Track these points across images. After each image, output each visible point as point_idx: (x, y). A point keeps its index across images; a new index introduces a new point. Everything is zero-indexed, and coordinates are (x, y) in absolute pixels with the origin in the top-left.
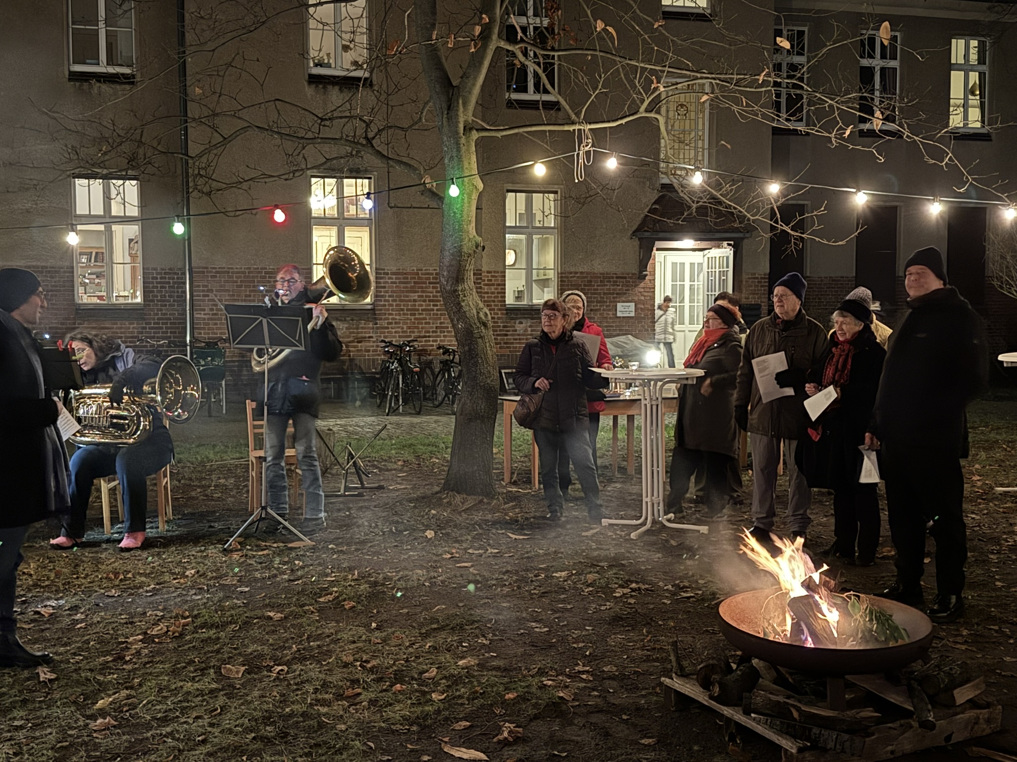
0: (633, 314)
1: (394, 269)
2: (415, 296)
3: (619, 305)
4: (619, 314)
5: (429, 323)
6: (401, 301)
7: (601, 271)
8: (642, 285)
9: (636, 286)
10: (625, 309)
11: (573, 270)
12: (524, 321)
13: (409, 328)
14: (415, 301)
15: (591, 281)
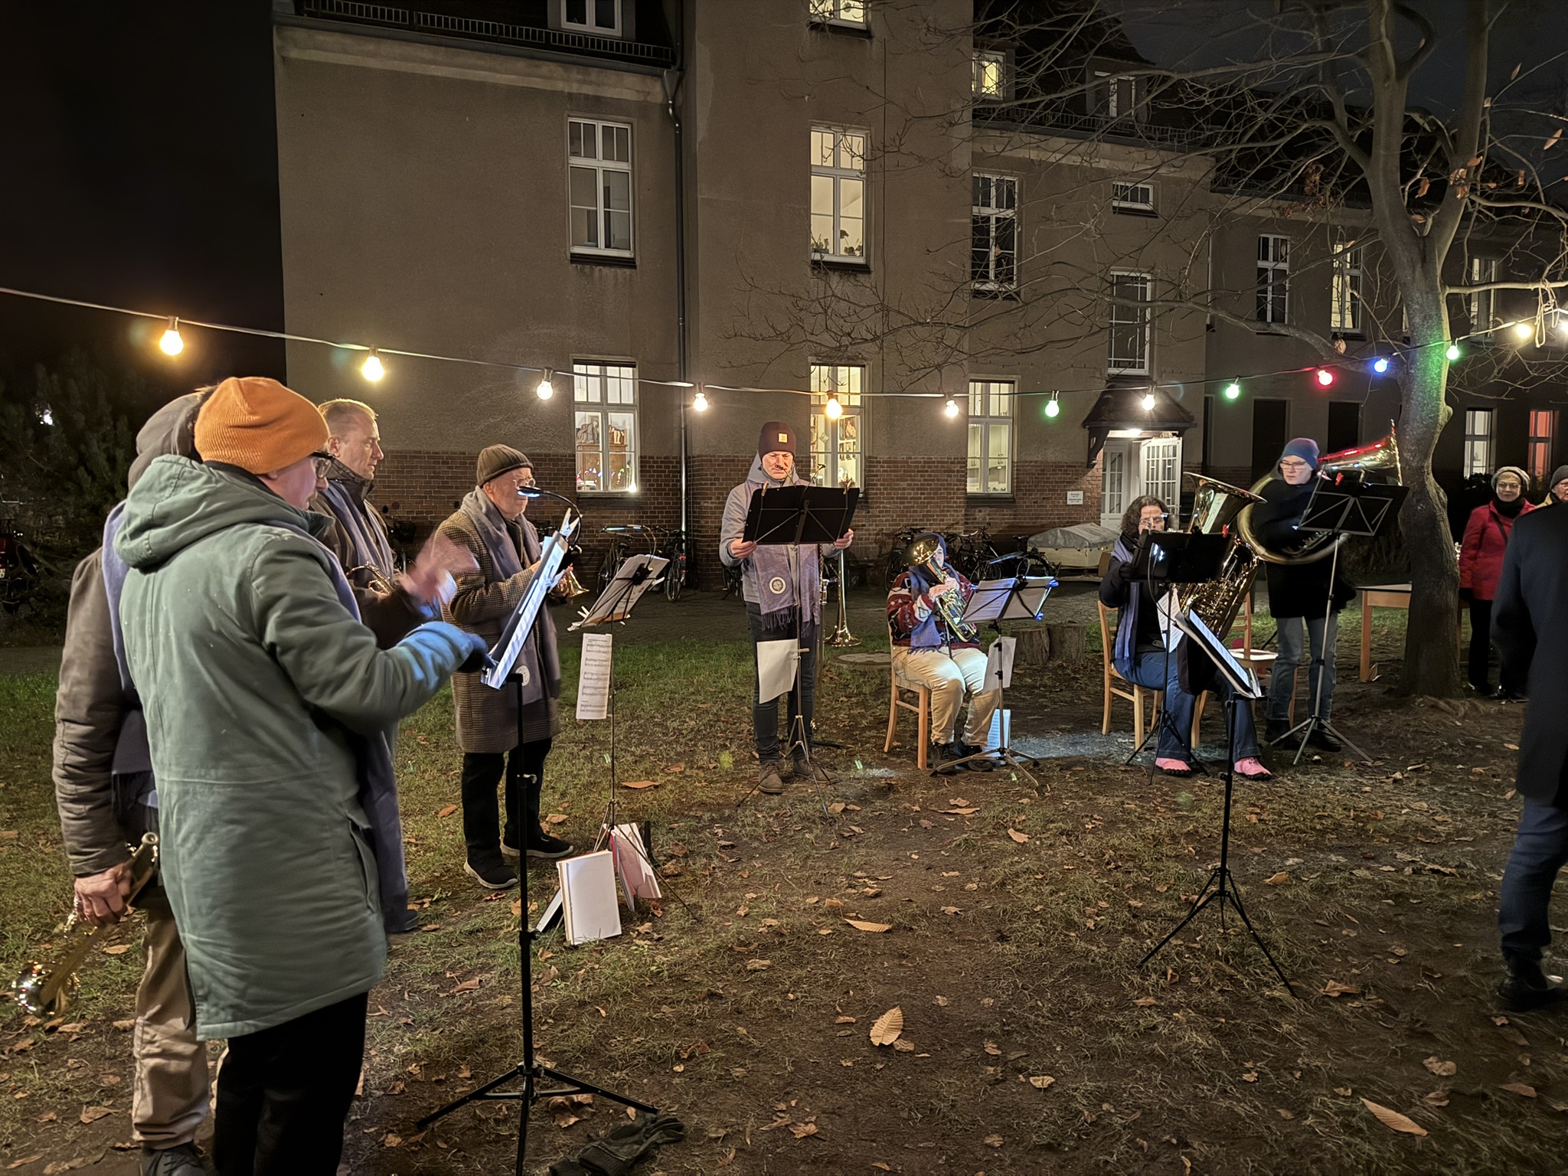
0: (1081, 502)
1: (886, 457)
2: (904, 484)
3: (1069, 493)
4: (1069, 503)
5: (916, 512)
6: (892, 489)
7: (1053, 459)
8: (1090, 474)
9: (1085, 474)
10: (1075, 498)
11: (1028, 459)
12: (983, 509)
13: (898, 516)
14: (904, 489)
15: (1043, 470)
